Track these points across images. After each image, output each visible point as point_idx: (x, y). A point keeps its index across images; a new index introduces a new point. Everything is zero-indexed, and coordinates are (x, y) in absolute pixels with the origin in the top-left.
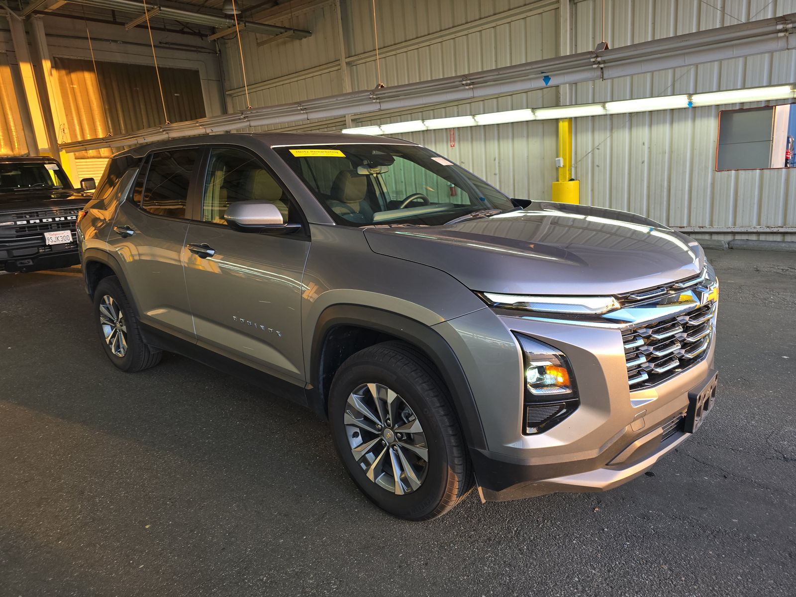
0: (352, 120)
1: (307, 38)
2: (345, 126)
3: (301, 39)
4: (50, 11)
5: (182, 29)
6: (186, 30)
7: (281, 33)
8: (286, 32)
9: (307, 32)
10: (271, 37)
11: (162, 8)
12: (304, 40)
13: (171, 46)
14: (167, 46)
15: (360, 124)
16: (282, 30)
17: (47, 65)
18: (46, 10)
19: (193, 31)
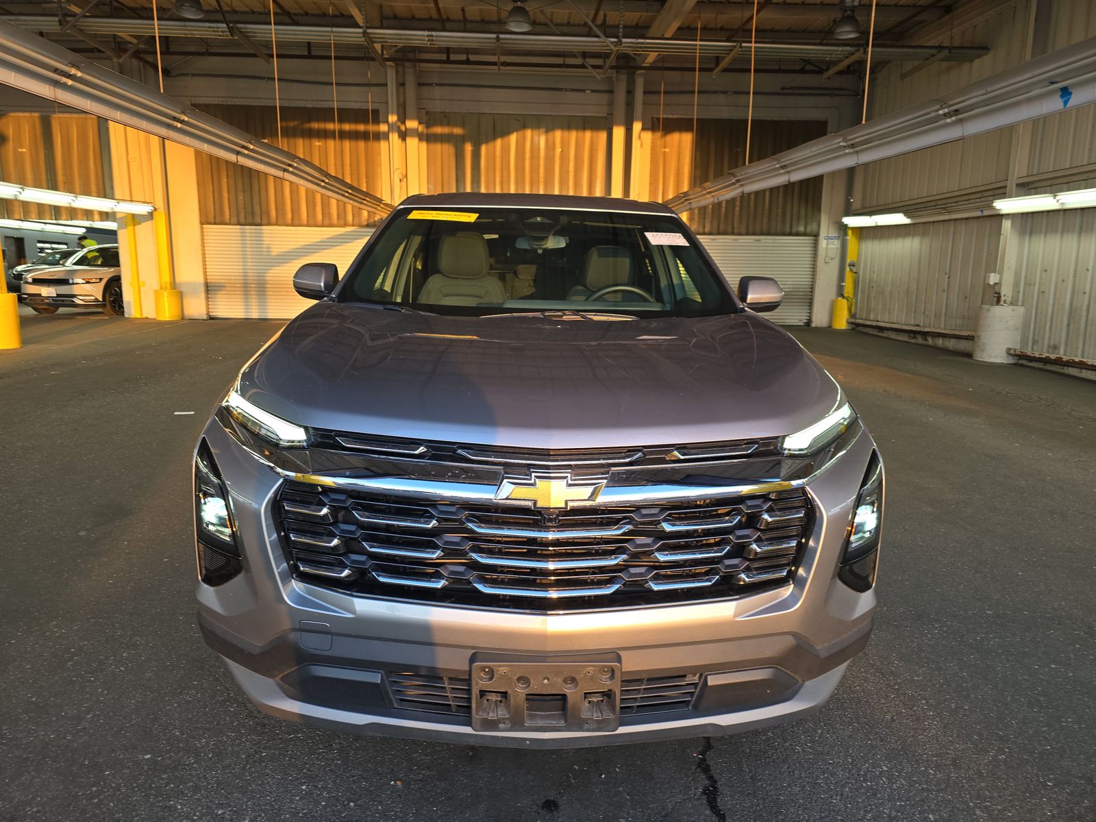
0: (1018, 185)
1: (982, 58)
2: (1003, 193)
3: (973, 61)
4: (648, 65)
5: (803, 68)
6: (808, 67)
7: (933, 55)
8: (939, 53)
9: (984, 49)
10: (916, 63)
11: (743, 45)
12: (977, 61)
13: (797, 91)
14: (791, 91)
15: (1033, 190)
16: (933, 51)
17: (637, 126)
18: (644, 65)
19: (819, 68)
